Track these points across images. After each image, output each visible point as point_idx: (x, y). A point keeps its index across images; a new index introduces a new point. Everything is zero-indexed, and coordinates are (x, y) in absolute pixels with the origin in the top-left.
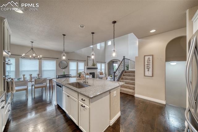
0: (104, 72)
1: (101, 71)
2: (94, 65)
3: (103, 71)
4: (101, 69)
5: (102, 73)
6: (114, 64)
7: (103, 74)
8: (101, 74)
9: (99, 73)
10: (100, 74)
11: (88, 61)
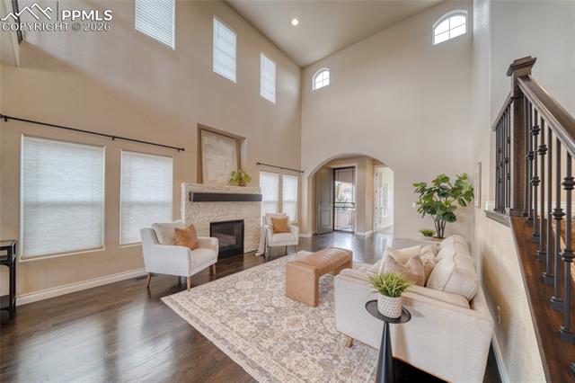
0: (292, 218)
1: (280, 211)
2: (241, 181)
3: (290, 212)
4: (280, 203)
5: (285, 221)
6: (337, 183)
7: (288, 231)
8: (280, 226)
9: (268, 227)
10: (275, 231)
11: (205, 155)
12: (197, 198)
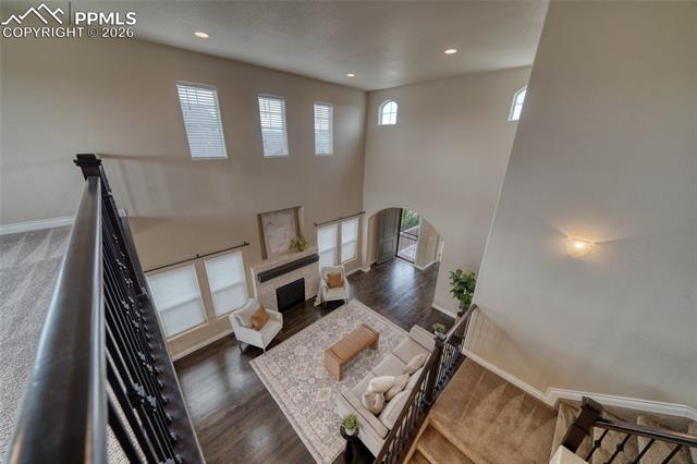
1: (339, 255)
4: (339, 248)
5: (339, 275)
7: (341, 285)
8: (334, 281)
9: (324, 283)
11: (266, 234)
12: (264, 277)
